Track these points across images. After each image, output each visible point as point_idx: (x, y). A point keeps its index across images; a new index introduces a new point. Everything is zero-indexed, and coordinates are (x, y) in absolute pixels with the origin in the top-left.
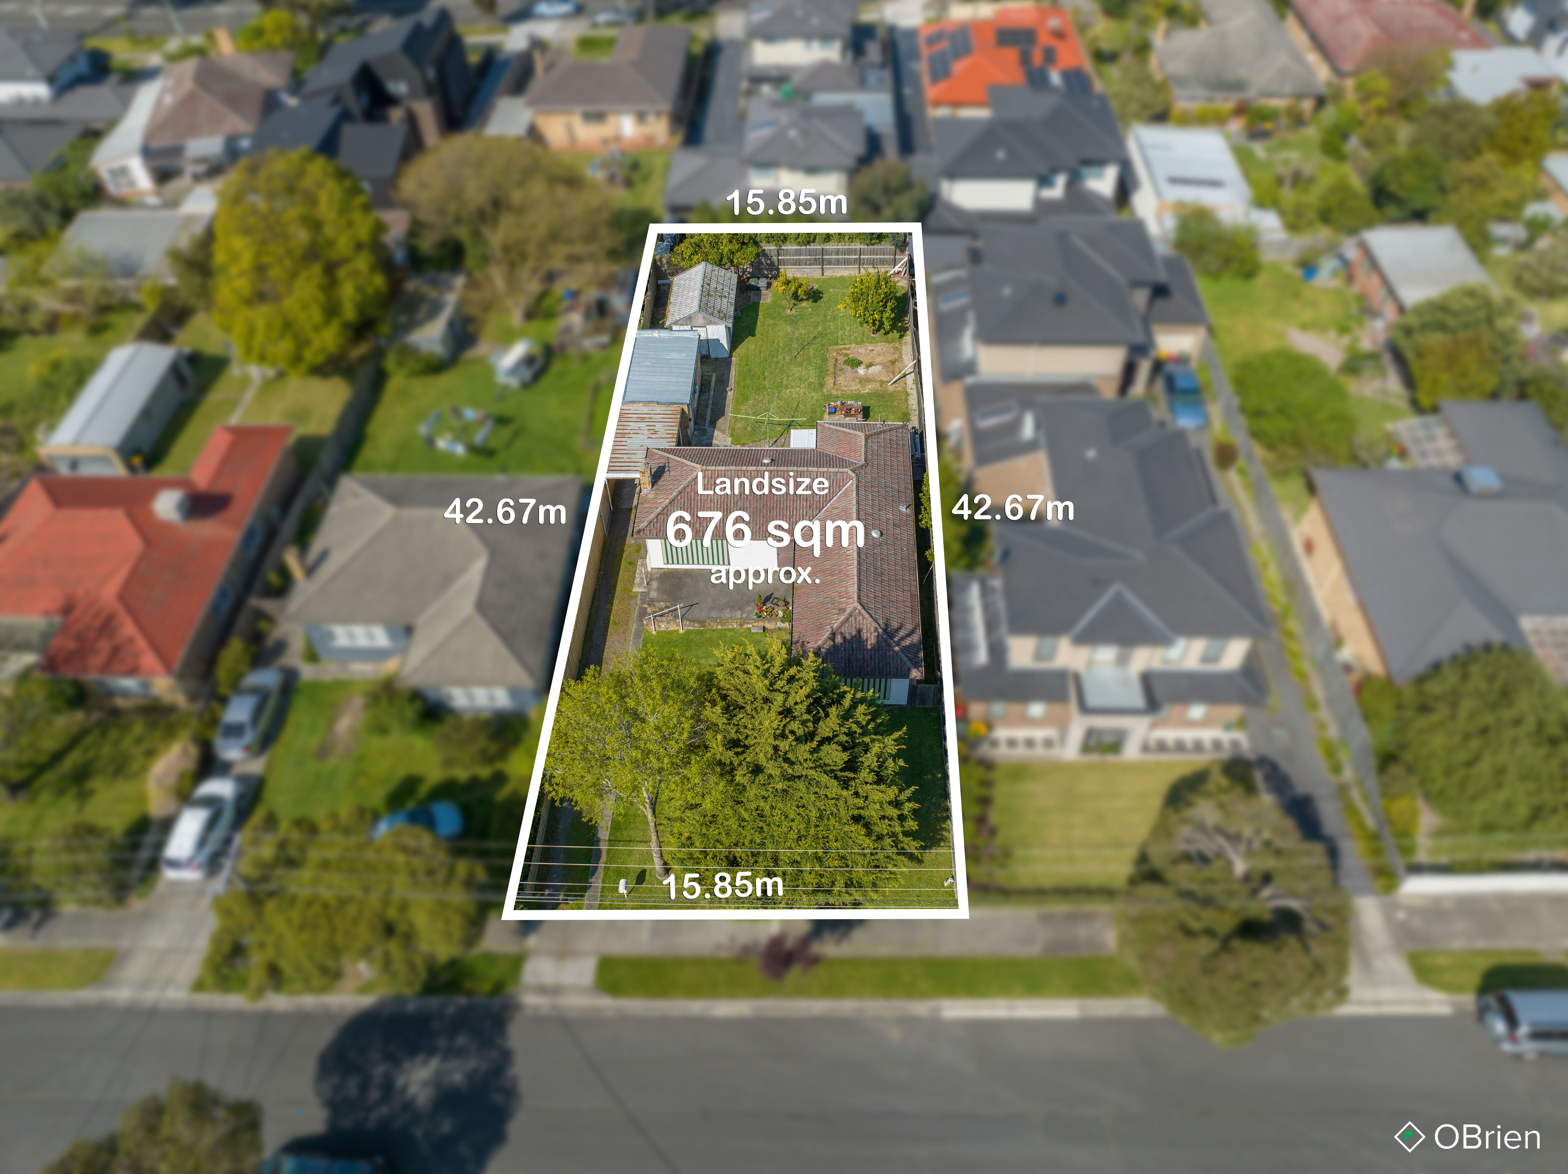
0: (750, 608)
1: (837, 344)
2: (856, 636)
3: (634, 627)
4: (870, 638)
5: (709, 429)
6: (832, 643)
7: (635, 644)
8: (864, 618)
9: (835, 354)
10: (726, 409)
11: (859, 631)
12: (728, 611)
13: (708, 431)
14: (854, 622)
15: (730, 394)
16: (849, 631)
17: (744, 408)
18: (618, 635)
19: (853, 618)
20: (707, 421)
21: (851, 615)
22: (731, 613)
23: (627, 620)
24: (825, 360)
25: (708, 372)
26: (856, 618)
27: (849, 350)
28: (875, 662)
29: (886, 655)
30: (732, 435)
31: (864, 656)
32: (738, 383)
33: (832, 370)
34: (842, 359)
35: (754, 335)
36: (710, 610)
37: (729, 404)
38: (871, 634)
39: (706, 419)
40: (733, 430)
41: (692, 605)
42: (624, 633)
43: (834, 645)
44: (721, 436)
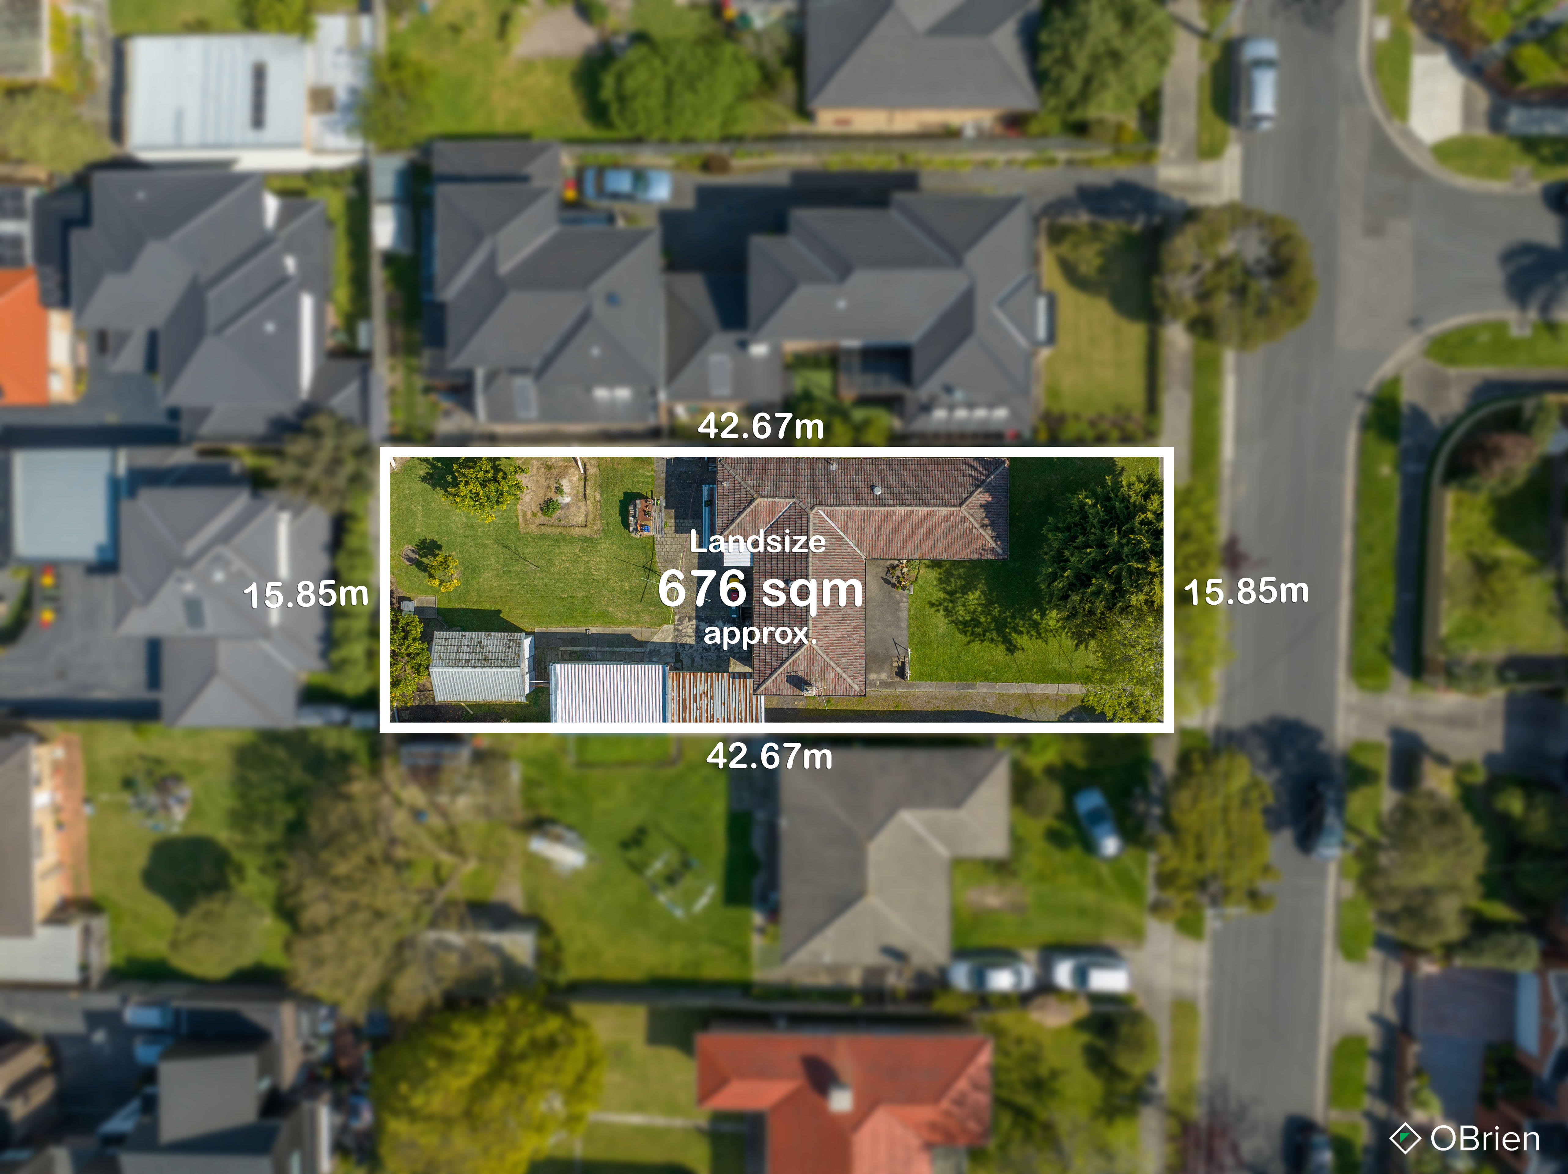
0: (897, 596)
1: (517, 524)
2: (984, 509)
3: (901, 690)
4: (987, 498)
5: (649, 647)
6: (989, 527)
7: (919, 687)
8: (971, 503)
9: (533, 526)
10: (619, 633)
11: (981, 506)
12: (900, 613)
13: (652, 648)
14: (973, 510)
15: (594, 630)
16: (982, 513)
17: (620, 615)
18: (909, 702)
19: (970, 511)
20: (636, 651)
21: (969, 513)
22: (902, 610)
23: (893, 696)
24: (543, 537)
25: (557, 655)
26: (971, 509)
27: (526, 512)
28: (998, 495)
29: (994, 486)
30: (660, 625)
31: (995, 503)
32: (578, 623)
33: (560, 530)
34: (541, 518)
35: (499, 611)
36: (900, 628)
37: (612, 631)
38: (981, 497)
39: (634, 652)
40: (652, 624)
41: (895, 643)
42: (907, 697)
43: (990, 525)
44: (660, 635)
